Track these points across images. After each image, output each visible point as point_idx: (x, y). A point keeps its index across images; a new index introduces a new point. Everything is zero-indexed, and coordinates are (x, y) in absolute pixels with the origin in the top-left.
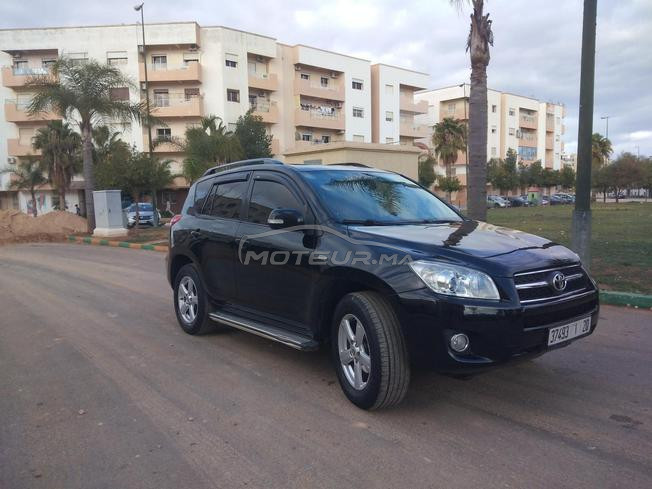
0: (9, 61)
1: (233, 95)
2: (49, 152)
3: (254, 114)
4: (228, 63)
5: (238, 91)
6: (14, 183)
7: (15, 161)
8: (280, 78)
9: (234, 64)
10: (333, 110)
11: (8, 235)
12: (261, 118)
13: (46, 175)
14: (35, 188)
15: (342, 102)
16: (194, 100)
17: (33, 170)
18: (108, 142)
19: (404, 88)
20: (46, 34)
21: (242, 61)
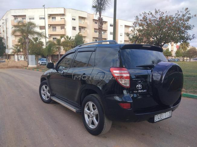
0: (13, 18)
1: (74, 28)
2: (22, 44)
3: (80, 34)
4: (73, 19)
5: (76, 27)
6: (13, 52)
7: (14, 46)
8: (88, 23)
9: (75, 19)
10: (104, 33)
11: (6, 66)
12: (82, 35)
13: (21, 50)
14: (18, 54)
15: (107, 30)
16: (63, 30)
17: (18, 49)
18: (38, 42)
19: (126, 26)
20: (23, 11)
21: (77, 19)
